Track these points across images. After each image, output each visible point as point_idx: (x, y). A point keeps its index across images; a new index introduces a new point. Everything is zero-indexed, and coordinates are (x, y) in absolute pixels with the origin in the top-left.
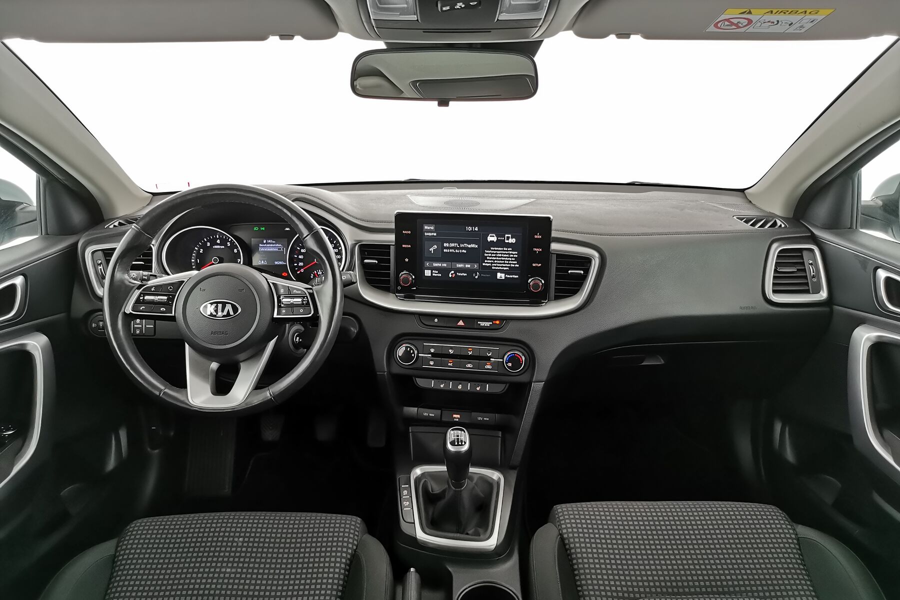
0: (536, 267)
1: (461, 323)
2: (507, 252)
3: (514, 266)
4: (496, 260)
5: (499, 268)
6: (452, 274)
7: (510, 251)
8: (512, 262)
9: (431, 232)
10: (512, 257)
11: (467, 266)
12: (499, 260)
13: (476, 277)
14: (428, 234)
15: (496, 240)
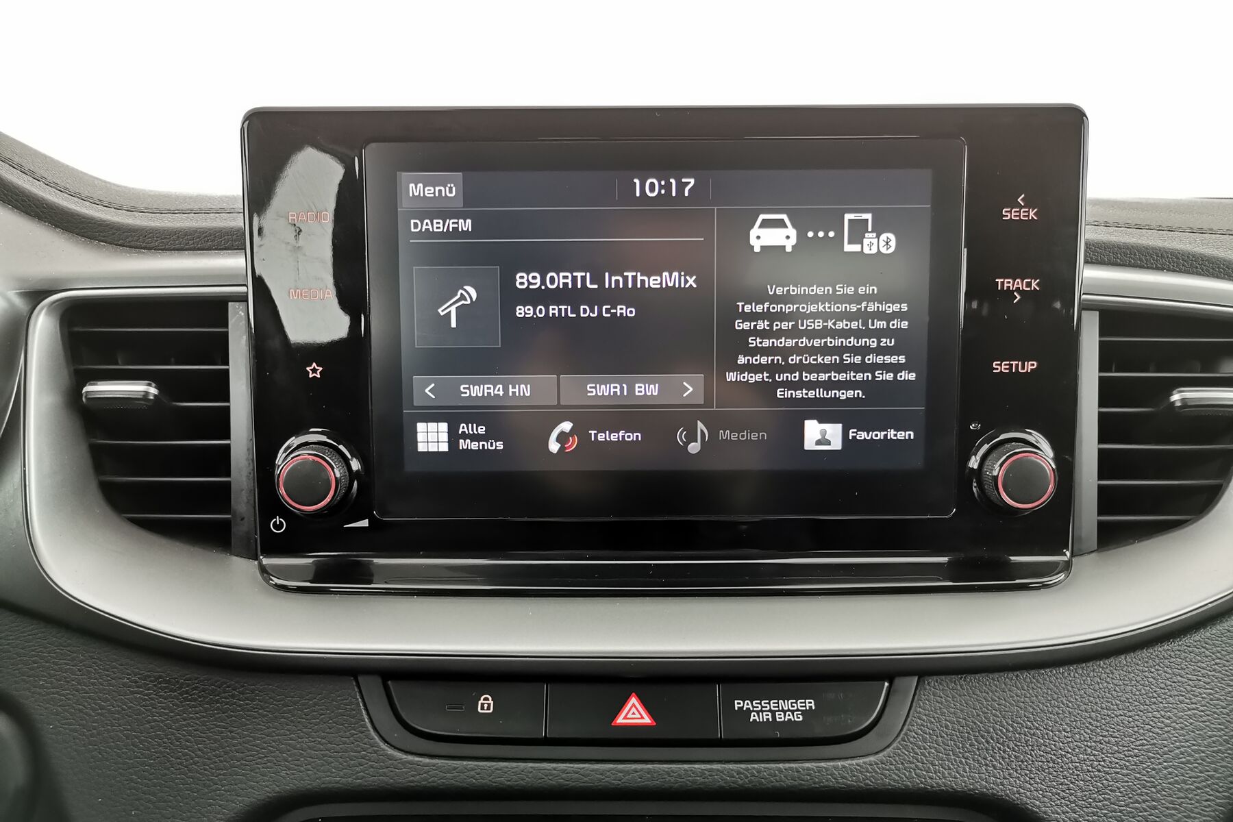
0: (1013, 376)
1: (634, 714)
2: (854, 308)
3: (890, 377)
4: (797, 350)
5: (811, 394)
6: (562, 438)
7: (870, 298)
8: (879, 360)
9: (444, 215)
10: (879, 334)
11: (641, 389)
12: (813, 351)
13: (694, 448)
14: (426, 225)
15: (793, 241)
